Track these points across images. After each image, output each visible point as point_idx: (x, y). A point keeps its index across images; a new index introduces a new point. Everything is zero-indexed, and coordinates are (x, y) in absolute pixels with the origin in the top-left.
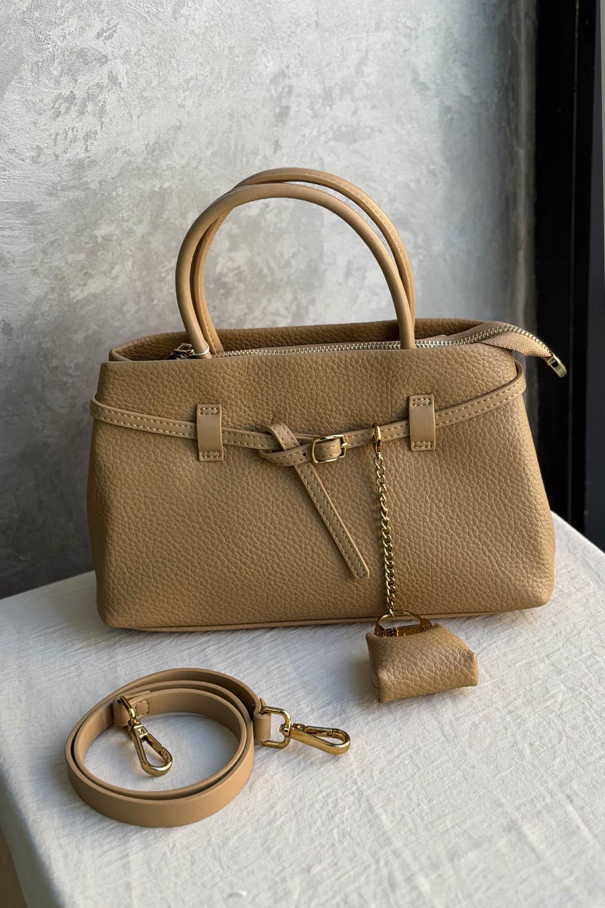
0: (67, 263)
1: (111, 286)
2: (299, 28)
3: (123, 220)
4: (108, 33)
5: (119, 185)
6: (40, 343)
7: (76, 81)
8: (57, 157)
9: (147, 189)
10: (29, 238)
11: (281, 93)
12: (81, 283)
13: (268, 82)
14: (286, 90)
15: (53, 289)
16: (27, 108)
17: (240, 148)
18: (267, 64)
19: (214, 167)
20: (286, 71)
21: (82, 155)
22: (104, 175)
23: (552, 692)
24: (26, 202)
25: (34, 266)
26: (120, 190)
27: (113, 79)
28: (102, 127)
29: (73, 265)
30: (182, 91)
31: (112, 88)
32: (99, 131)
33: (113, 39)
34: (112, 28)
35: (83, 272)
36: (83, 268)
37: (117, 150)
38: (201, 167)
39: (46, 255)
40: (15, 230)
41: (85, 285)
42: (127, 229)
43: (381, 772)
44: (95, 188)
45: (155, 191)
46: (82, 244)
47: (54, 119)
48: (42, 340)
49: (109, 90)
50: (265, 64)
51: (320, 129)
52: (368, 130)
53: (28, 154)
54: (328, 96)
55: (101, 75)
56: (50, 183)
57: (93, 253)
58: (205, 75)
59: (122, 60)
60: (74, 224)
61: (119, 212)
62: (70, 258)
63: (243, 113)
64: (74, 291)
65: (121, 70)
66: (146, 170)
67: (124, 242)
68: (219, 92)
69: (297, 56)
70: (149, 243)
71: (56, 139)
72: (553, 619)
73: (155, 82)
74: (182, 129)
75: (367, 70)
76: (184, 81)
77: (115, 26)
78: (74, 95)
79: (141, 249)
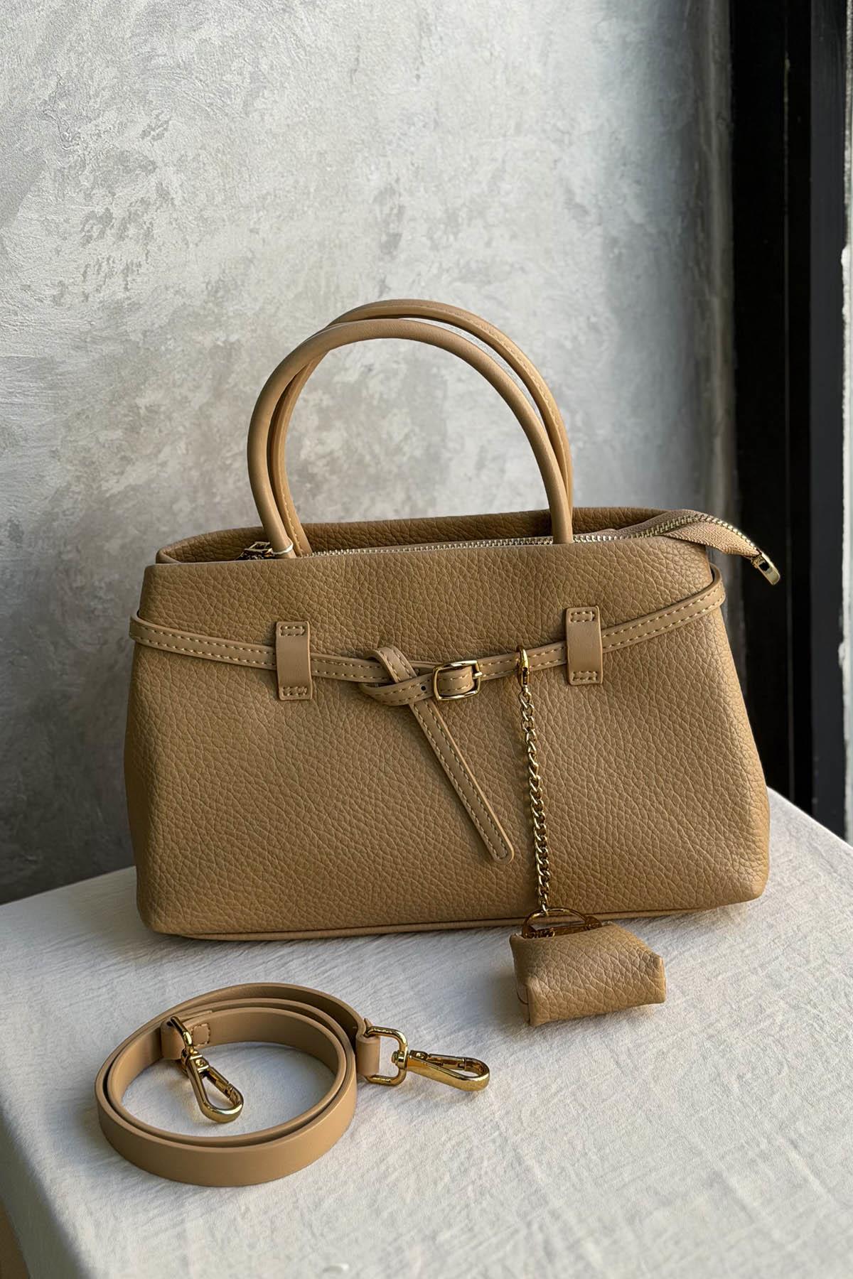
0: (98, 442)
1: (158, 475)
2: (412, 128)
3: (174, 385)
4: (157, 131)
5: (169, 336)
6: (60, 553)
7: (114, 194)
8: (87, 297)
9: (207, 341)
10: (47, 407)
11: (389, 215)
12: (117, 471)
13: (370, 202)
14: (395, 211)
15: (78, 478)
16: (46, 229)
17: (332, 289)
18: (370, 177)
19: (298, 315)
20: (395, 185)
21: (121, 295)
22: (149, 323)
23: (768, 1011)
24: (44, 359)
25: (53, 446)
26: (171, 344)
27: (164, 194)
28: (147, 257)
29: (107, 445)
30: (254, 211)
31: (161, 206)
32: (143, 263)
33: (164, 139)
34: (161, 125)
35: (119, 456)
36: (119, 448)
37: (167, 289)
38: (281, 314)
39: (70, 430)
40: (28, 395)
41: (122, 473)
42: (179, 398)
43: (533, 1113)
44: (138, 340)
45: (218, 346)
46: (119, 417)
47: (84, 245)
48: (62, 548)
49: (158, 208)
50: (366, 175)
51: (441, 264)
52: (507, 268)
53: (47, 293)
54: (452, 220)
55: (146, 187)
56: (76, 333)
57: (133, 429)
58: (287, 189)
59: (175, 169)
60: (108, 389)
61: (170, 372)
62: (104, 436)
63: (337, 242)
64: (107, 481)
65: (174, 180)
66: (206, 316)
67: (175, 415)
68: (304, 212)
69: (410, 167)
70: (208, 417)
71: (85, 272)
72: (768, 920)
73: (219, 198)
74: (256, 262)
75: (505, 186)
76: (258, 198)
77: (167, 122)
78: (111, 214)
79: (199, 425)
